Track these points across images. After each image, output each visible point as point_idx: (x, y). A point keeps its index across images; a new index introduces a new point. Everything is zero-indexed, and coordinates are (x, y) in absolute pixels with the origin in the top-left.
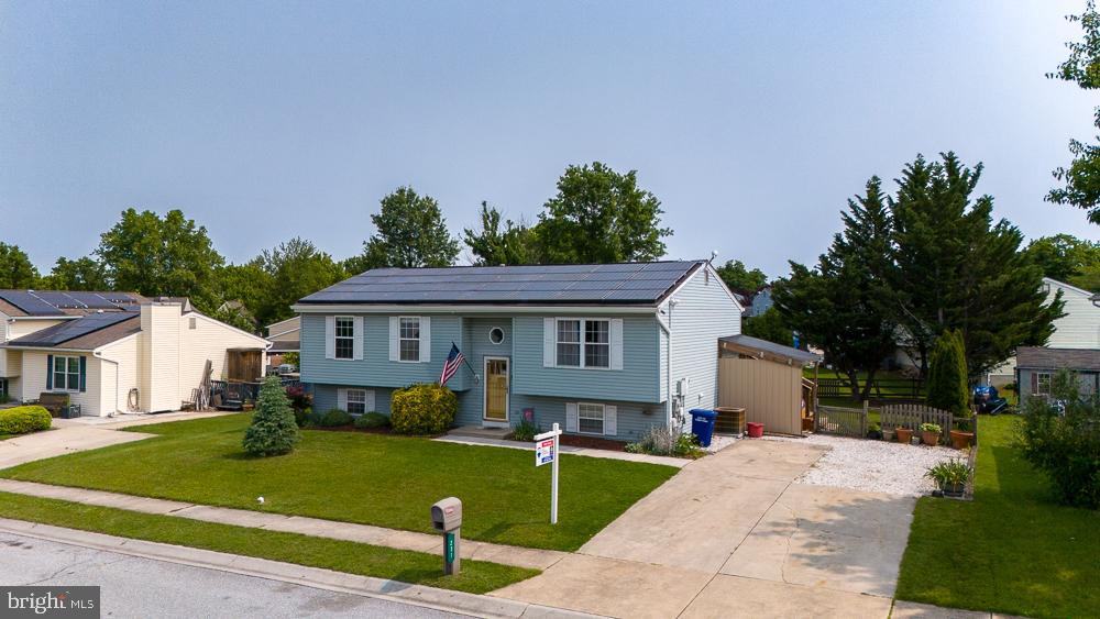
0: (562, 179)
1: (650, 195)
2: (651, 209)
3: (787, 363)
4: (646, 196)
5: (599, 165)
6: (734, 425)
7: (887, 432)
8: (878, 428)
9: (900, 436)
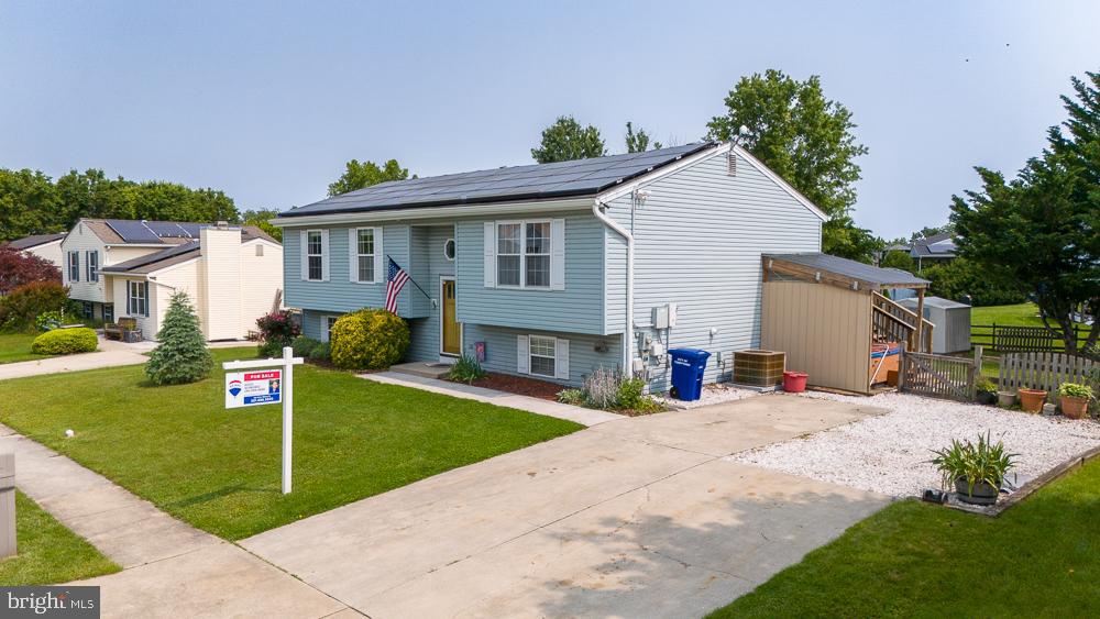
0: (731, 94)
1: (838, 105)
2: (840, 123)
3: (851, 288)
4: (833, 106)
5: (773, 72)
6: (758, 373)
7: (1003, 394)
8: (991, 387)
9: (1025, 402)
